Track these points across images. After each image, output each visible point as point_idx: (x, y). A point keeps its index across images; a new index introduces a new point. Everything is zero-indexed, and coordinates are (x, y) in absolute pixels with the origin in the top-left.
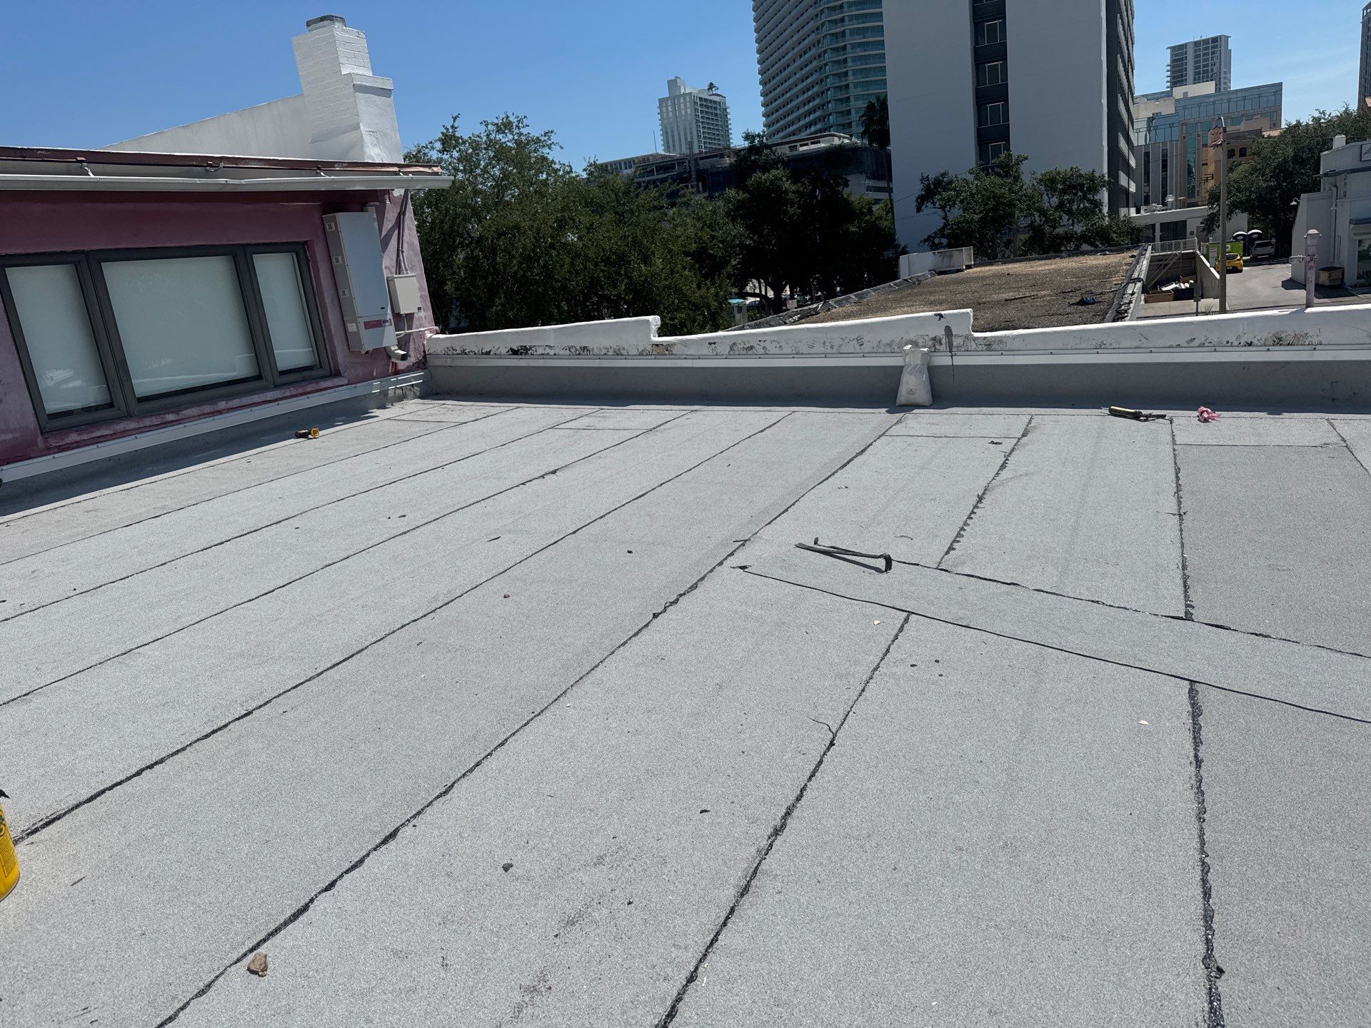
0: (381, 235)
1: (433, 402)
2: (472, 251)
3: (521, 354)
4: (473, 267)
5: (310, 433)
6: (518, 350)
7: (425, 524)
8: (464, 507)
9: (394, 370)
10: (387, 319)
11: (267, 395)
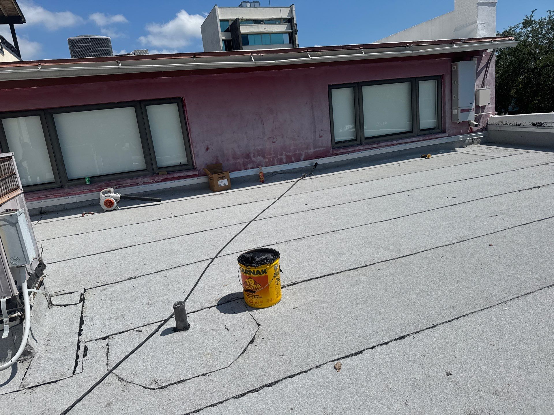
0: (477, 70)
1: (486, 146)
3: (538, 126)
5: (426, 156)
6: (536, 124)
7: (463, 203)
8: (484, 198)
9: (470, 131)
10: (472, 108)
11: (413, 139)
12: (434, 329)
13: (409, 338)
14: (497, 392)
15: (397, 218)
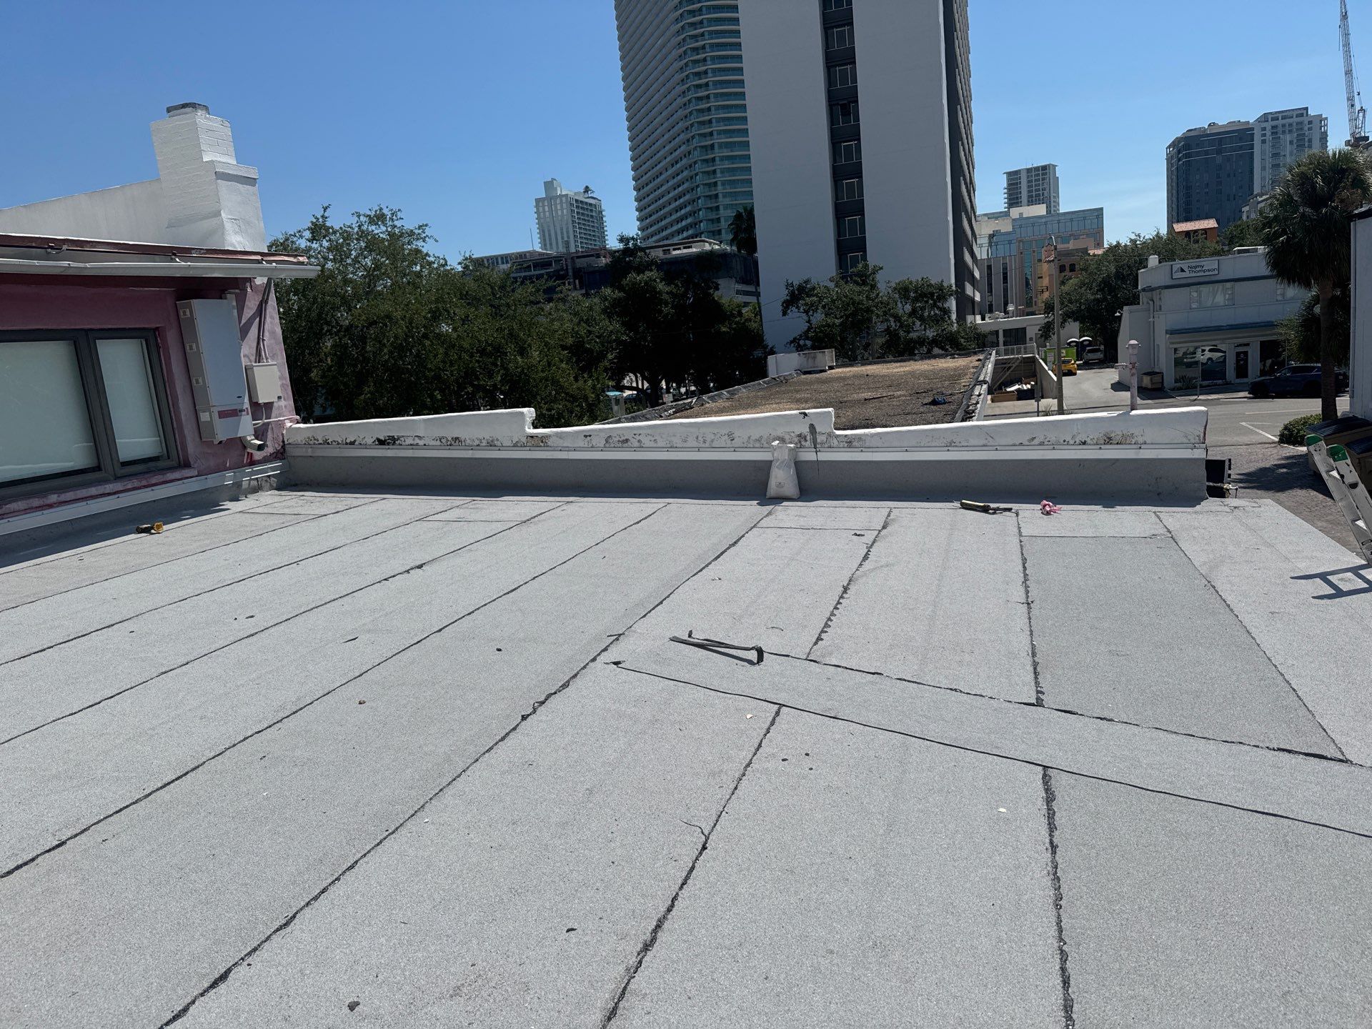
0: (240, 323)
1: (291, 493)
2: (340, 339)
3: (388, 444)
4: (341, 353)
5: (152, 528)
6: (385, 440)
7: (275, 625)
8: (319, 606)
9: (249, 461)
10: (244, 409)
12: (292, 924)
13: (239, 972)
14: (456, 992)
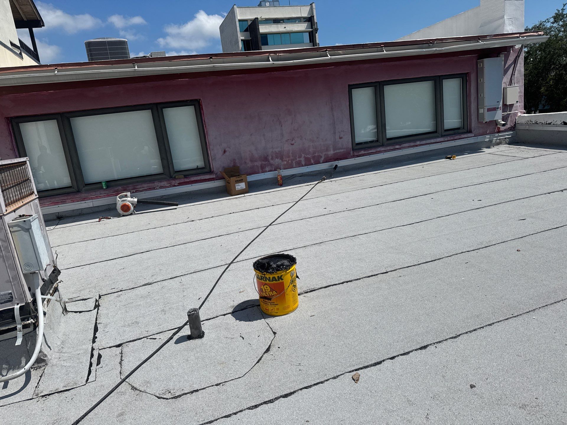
1: (514, 146)
5: (451, 157)
7: (489, 206)
8: (511, 201)
9: (497, 131)
10: (499, 107)
11: (437, 140)
12: (458, 338)
13: (431, 348)
14: (523, 407)
15: (420, 222)
